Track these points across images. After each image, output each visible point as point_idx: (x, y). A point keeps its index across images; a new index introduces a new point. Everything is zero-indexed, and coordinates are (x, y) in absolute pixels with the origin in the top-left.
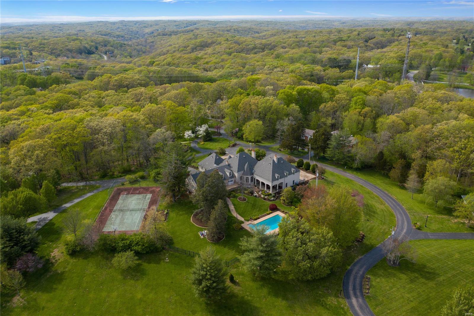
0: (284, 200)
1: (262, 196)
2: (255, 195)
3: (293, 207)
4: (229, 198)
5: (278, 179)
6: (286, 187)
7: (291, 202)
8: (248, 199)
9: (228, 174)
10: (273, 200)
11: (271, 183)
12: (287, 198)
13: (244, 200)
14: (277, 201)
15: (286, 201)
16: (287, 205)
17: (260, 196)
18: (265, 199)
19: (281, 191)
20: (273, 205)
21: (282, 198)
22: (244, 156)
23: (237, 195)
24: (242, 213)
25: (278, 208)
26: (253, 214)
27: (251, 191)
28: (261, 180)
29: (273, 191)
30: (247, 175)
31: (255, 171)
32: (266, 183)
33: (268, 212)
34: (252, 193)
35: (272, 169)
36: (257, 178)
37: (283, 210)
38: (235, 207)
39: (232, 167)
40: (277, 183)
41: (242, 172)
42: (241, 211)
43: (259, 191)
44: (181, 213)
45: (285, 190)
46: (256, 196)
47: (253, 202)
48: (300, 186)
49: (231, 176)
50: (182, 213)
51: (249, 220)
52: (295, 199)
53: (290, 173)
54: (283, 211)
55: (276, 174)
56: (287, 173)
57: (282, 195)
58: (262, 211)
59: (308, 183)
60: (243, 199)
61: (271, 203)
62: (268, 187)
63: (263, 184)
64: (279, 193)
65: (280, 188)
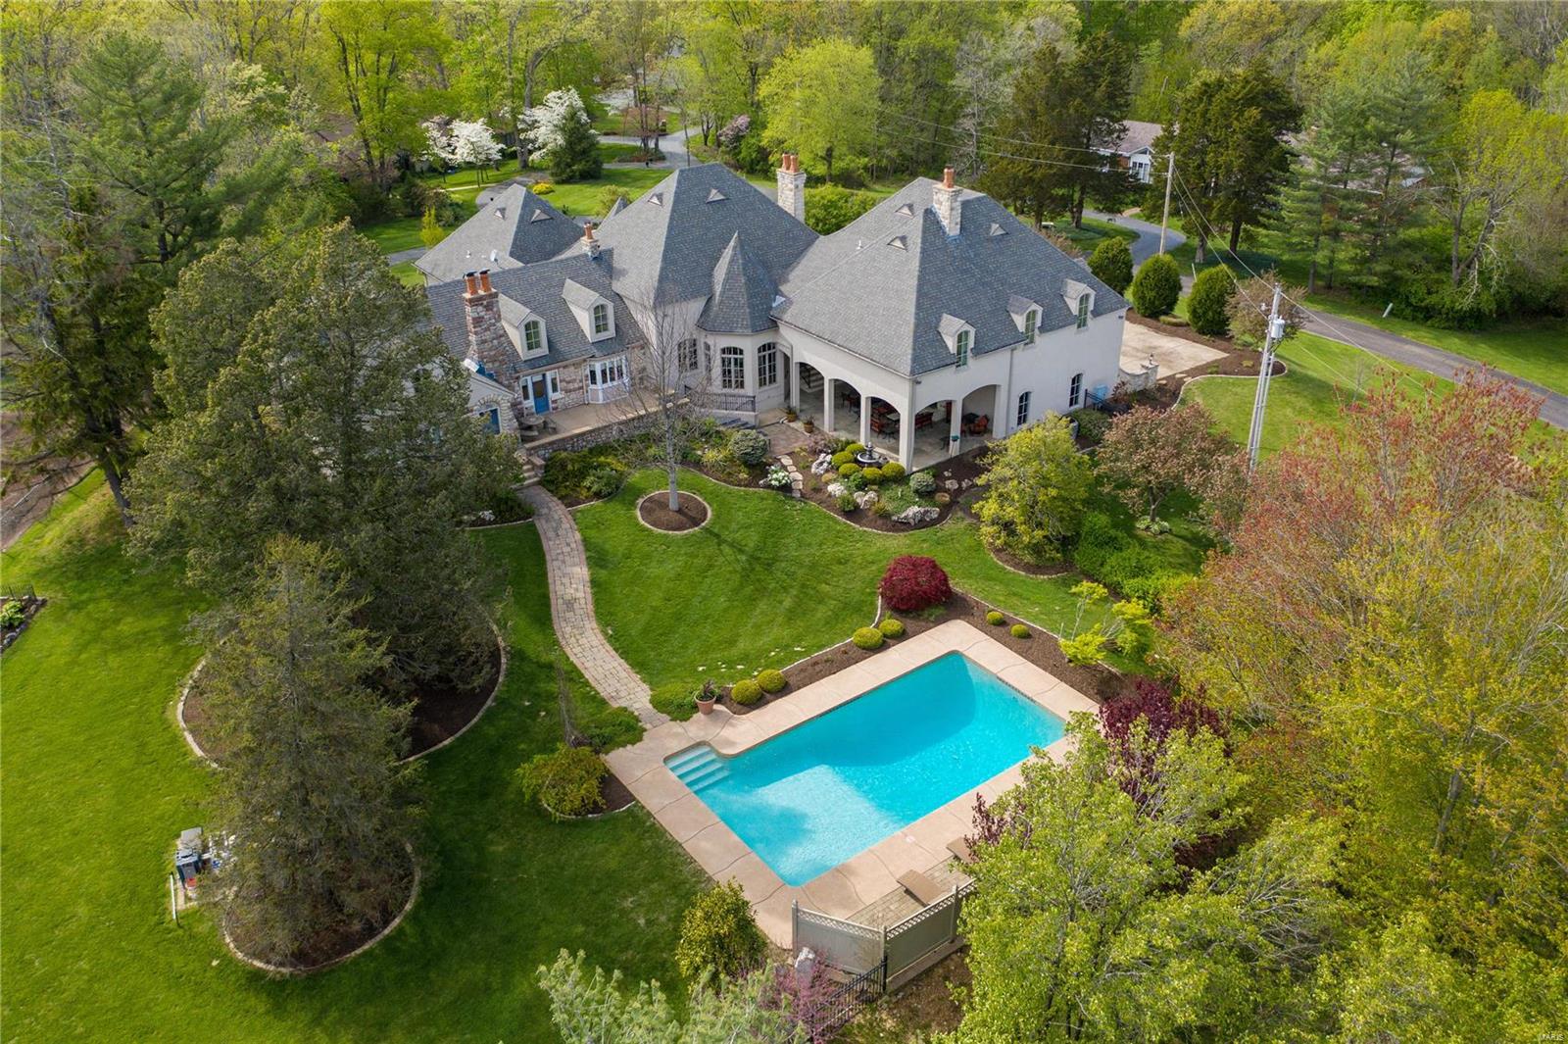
0: (1008, 527)
1: (835, 489)
2: (776, 477)
3: (1085, 586)
4: (570, 501)
5: (959, 360)
6: (1022, 419)
7: (1067, 543)
8: (717, 516)
9: (585, 320)
10: (922, 523)
11: (906, 387)
12: (1030, 510)
13: (690, 515)
14: (949, 526)
15: (1028, 535)
16: (1030, 569)
17: (817, 490)
18: (853, 512)
19: (983, 451)
20: (914, 564)
21: (989, 508)
22: (715, 195)
23: (636, 477)
24: (646, 631)
25: (958, 586)
26: (742, 645)
27: (746, 447)
28: (832, 368)
29: (917, 452)
30: (730, 332)
31: (789, 302)
32: (868, 387)
33: (869, 632)
34: (757, 464)
35: (914, 282)
36: (804, 350)
37: (997, 615)
38: (603, 574)
39: (623, 273)
40: (951, 386)
41: (696, 307)
42: (644, 618)
43: (816, 453)
44: (128, 626)
45: (1013, 442)
46: (786, 488)
47: (752, 540)
48: (1141, 412)
49: (611, 332)
50: (143, 624)
51: (695, 708)
52: (1100, 520)
53: (1056, 319)
54: (1002, 623)
55: (947, 319)
56: (1031, 316)
57: (987, 487)
58: (822, 612)
59: (1175, 395)
60: (680, 511)
61: (898, 545)
62: (884, 417)
63: (847, 396)
64: (967, 467)
65: (973, 433)
